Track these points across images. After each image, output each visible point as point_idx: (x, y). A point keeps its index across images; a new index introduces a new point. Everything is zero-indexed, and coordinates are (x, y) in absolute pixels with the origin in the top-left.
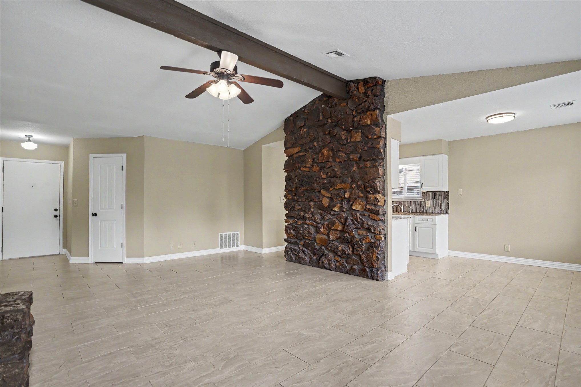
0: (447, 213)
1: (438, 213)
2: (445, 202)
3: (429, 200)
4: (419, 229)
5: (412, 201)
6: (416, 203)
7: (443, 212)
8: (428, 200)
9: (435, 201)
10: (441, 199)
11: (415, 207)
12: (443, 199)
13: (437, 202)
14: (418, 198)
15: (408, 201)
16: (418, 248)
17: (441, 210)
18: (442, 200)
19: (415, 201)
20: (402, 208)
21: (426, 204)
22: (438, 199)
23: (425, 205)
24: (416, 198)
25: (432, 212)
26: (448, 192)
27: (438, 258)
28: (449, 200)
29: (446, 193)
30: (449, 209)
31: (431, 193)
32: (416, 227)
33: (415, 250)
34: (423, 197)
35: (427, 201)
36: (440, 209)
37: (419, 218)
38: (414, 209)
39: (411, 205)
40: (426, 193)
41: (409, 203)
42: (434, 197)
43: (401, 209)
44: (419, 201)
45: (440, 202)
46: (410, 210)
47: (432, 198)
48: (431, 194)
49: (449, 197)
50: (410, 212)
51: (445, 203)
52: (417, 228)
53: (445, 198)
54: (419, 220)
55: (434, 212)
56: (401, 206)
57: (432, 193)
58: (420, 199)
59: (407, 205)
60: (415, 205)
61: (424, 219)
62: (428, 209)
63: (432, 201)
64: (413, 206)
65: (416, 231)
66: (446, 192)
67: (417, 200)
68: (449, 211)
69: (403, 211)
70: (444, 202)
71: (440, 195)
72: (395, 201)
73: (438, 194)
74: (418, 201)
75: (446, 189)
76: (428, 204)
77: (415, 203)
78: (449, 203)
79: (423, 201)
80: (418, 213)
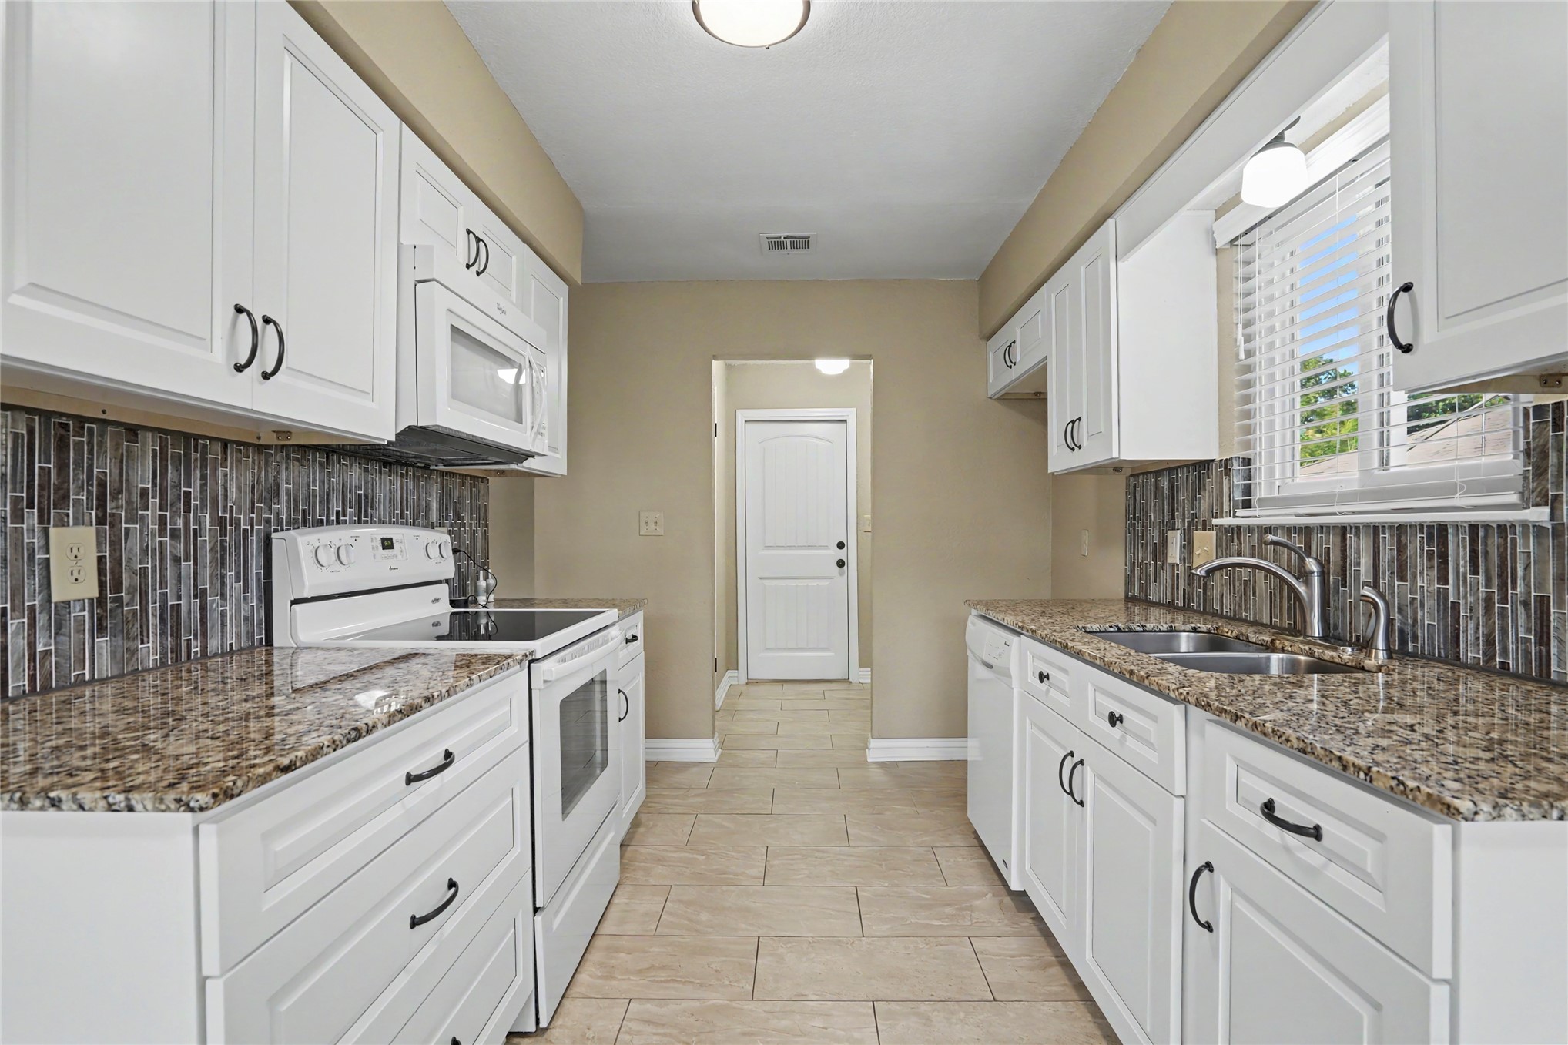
5: (1414, 525)
6: (1458, 553)
11: (1443, 595)
14: (1472, 488)
15: (1376, 530)
19: (1442, 528)
20: (1317, 601)
24: (1455, 488)
34: (1539, 478)
38: (1428, 616)
43: (1302, 608)
44: (1487, 527)
58: (1501, 506)
60: (1443, 579)
64: (1425, 581)
67: (1460, 510)
69: (1315, 636)
74: (1474, 528)
77: (1444, 559)
79: (1540, 531)
80: (1475, 668)
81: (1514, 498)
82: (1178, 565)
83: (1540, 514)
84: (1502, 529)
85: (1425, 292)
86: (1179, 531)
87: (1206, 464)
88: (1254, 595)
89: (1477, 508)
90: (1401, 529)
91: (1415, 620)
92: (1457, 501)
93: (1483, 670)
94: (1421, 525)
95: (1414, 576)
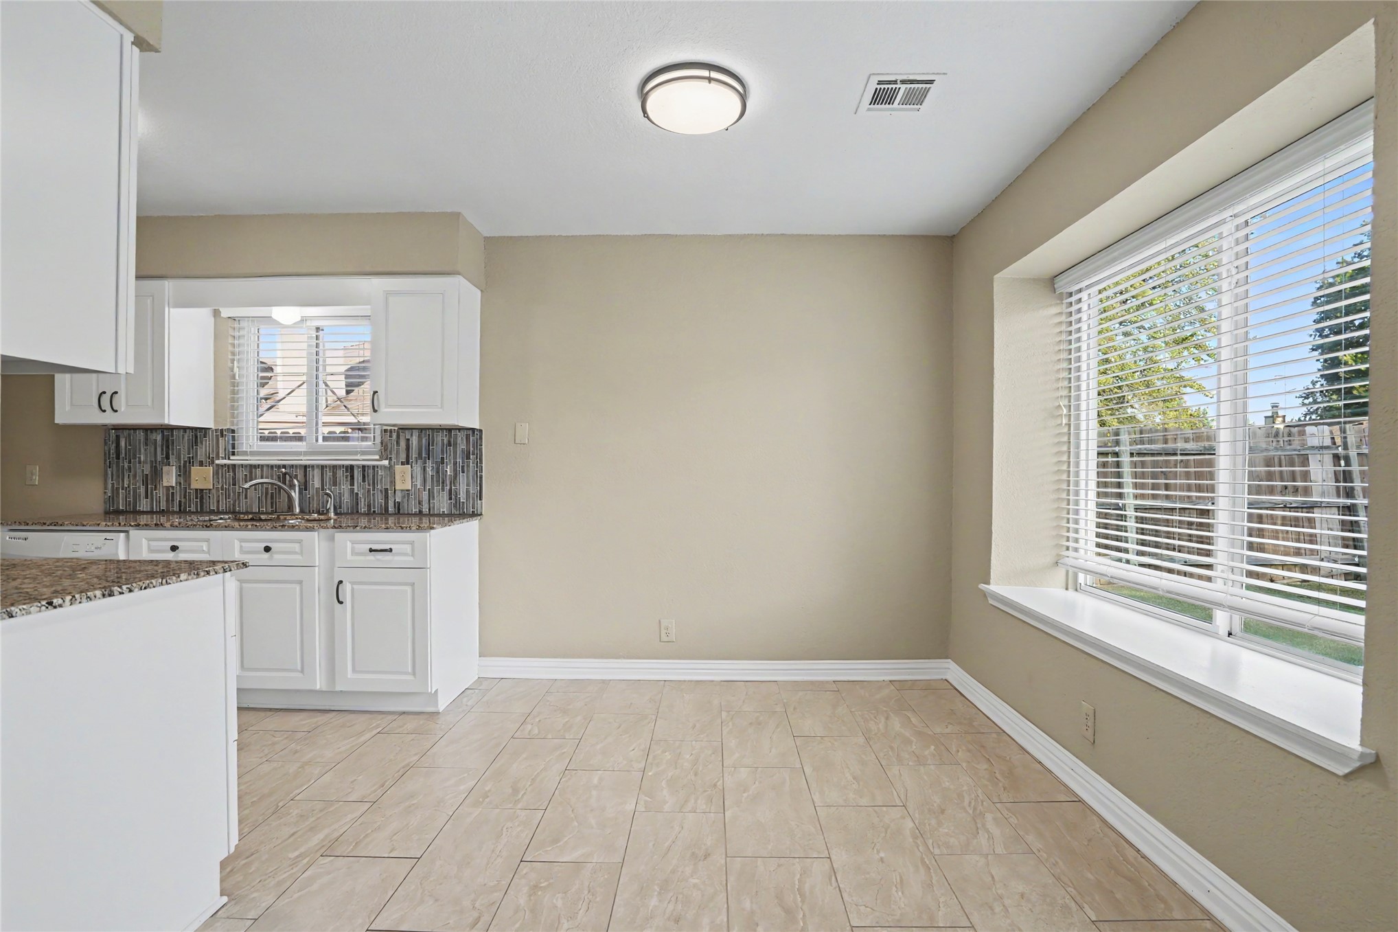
0: (474, 515)
1: (443, 515)
2: (468, 471)
3: (408, 464)
4: (353, 590)
5: (340, 466)
6: (357, 474)
7: (461, 512)
8: (403, 464)
9: (429, 470)
10: (455, 458)
11: (352, 491)
12: (459, 460)
13: (438, 472)
14: (363, 453)
15: (323, 467)
16: (350, 674)
17: (453, 501)
18: (455, 464)
19: (352, 467)
20: (295, 495)
21: (397, 477)
22: (443, 458)
23: (393, 482)
24: (356, 453)
25: (421, 512)
26: (481, 431)
27: (437, 706)
28: (481, 462)
29: (474, 435)
30: (480, 499)
31: (416, 433)
32: (341, 582)
33: (338, 688)
34: (385, 451)
35: (398, 468)
36: (450, 499)
37: (353, 543)
38: (346, 498)
39: (335, 484)
40: (394, 435)
41: (329, 474)
42: (426, 453)
43: (290, 498)
44: (368, 466)
45: (449, 473)
46: (330, 505)
47: (420, 454)
48: (414, 441)
49: (481, 455)
50: (328, 510)
51: (468, 477)
52: (347, 589)
53: (468, 458)
54: (354, 553)
55: (425, 510)
56: (292, 486)
57: (420, 437)
58: (373, 460)
59: (317, 484)
60: (352, 484)
61: (374, 547)
62: (403, 497)
63: (418, 469)
64: (345, 487)
65: (341, 603)
66: (473, 430)
67: (358, 460)
68: (485, 505)
69: (298, 510)
70: (463, 472)
71: (449, 442)
72: (268, 466)
73: (440, 438)
74: (364, 467)
75: (472, 421)
76: (405, 478)
77: (352, 477)
78: (481, 477)
79: (385, 467)
80: (364, 514)
81: (377, 457)
82: (173, 487)
83: (386, 462)
84: (374, 467)
85: (381, 394)
86: (174, 467)
87: (205, 431)
88: (246, 498)
89: (364, 460)
90: (334, 467)
91: (340, 502)
92: (358, 457)
93: (367, 514)
94: (343, 466)
95: (340, 484)
